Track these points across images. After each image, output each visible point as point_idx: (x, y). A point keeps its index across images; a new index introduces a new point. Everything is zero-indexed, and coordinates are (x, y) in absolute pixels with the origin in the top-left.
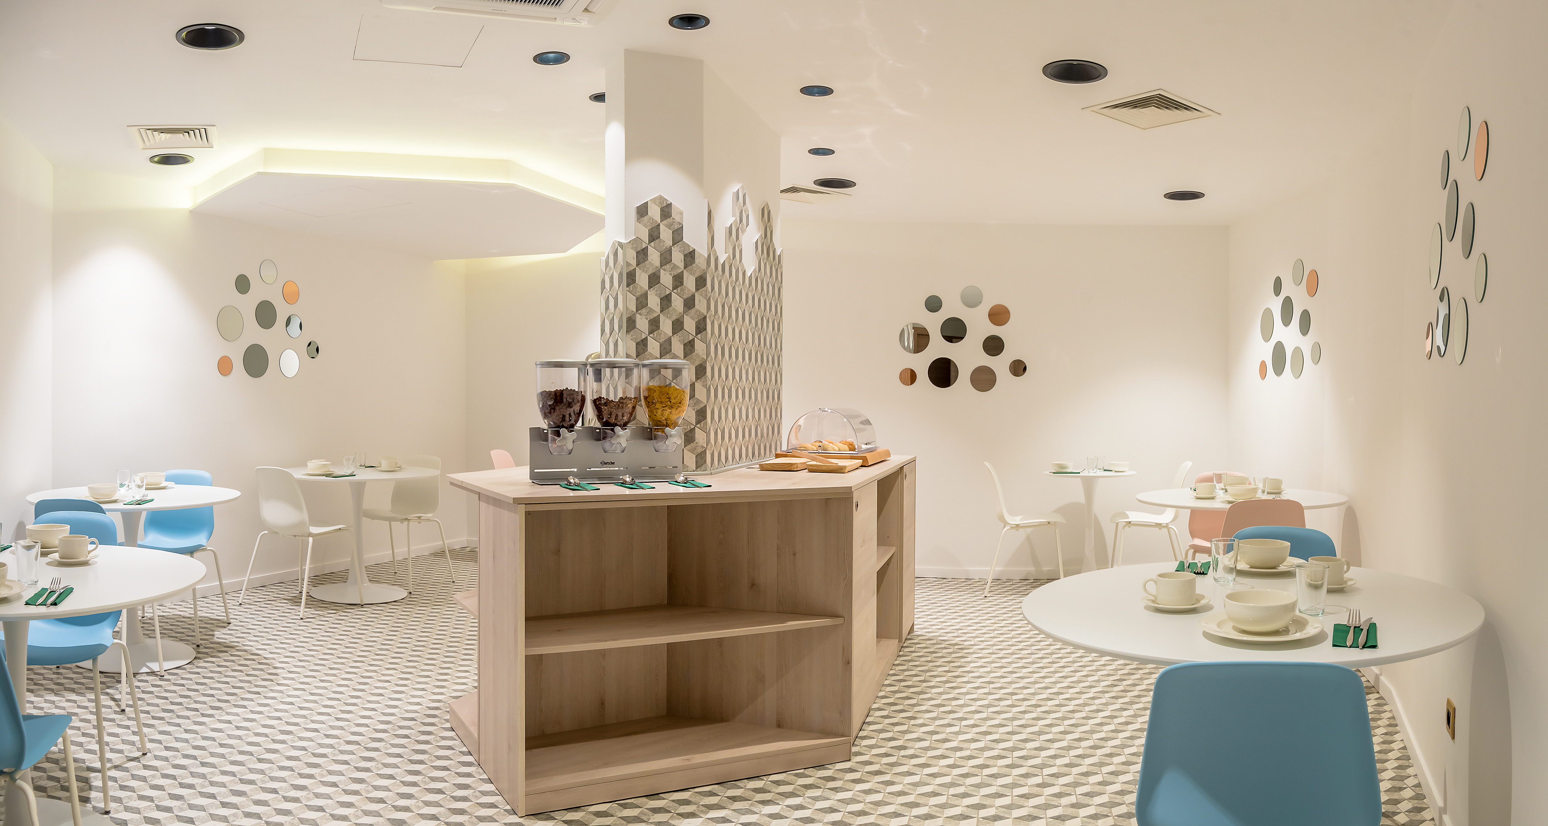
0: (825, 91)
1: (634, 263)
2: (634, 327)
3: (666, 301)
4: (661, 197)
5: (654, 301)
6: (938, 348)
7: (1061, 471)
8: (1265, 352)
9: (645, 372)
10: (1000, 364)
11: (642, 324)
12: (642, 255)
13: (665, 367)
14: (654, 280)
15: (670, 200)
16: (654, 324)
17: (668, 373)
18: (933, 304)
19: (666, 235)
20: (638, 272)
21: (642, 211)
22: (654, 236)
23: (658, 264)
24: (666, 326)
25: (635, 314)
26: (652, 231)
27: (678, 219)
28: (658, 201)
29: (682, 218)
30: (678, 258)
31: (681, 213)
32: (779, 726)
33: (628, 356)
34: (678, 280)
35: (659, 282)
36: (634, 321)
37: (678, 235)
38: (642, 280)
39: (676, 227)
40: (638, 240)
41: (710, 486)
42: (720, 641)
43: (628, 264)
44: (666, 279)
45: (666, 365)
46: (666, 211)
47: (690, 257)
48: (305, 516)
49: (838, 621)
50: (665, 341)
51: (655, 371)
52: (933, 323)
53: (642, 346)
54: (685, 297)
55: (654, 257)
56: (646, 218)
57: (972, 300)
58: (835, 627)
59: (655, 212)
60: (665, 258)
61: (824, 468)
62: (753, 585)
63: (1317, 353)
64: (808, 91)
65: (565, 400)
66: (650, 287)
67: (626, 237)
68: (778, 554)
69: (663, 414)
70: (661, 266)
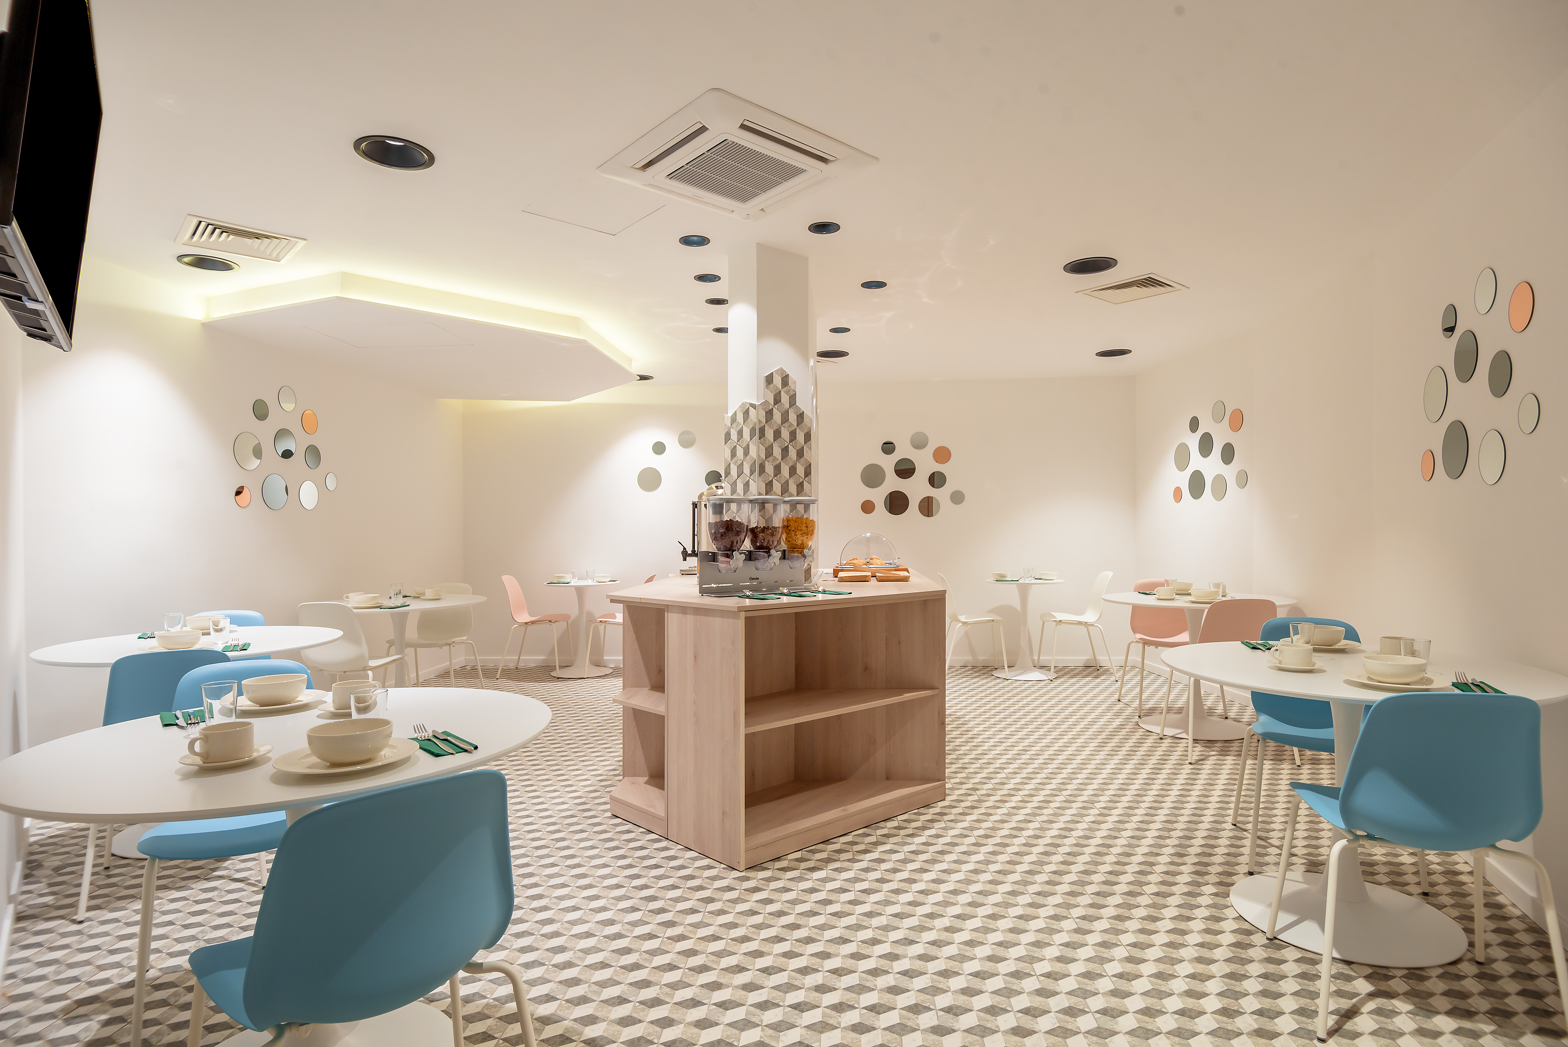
0: (880, 285)
1: (764, 421)
2: (764, 471)
3: (785, 451)
4: (781, 369)
5: (777, 452)
6: (892, 483)
7: (1001, 579)
8: (1183, 479)
9: (787, 507)
10: (941, 495)
11: (769, 469)
12: (769, 414)
13: (799, 502)
14: (777, 434)
15: (788, 372)
16: (778, 469)
17: (800, 507)
18: (888, 448)
19: (785, 399)
20: (767, 428)
21: (769, 379)
22: (777, 400)
23: (780, 422)
24: (785, 471)
25: (764, 461)
26: (776, 396)
27: (793, 387)
28: (779, 372)
29: (795, 386)
30: (793, 418)
31: (795, 383)
32: (888, 779)
33: (760, 494)
34: (793, 435)
35: (780, 437)
36: (764, 467)
37: (793, 399)
38: (769, 434)
39: (792, 393)
40: (766, 403)
41: (851, 593)
42: (839, 717)
43: (760, 422)
44: (785, 434)
45: (798, 501)
46: (785, 380)
47: (801, 417)
48: (364, 650)
49: (935, 692)
50: (784, 483)
51: (794, 505)
52: (888, 463)
53: (769, 486)
54: (798, 448)
55: (777, 416)
56: (772, 385)
57: (919, 443)
58: (931, 697)
59: (777, 381)
60: (785, 418)
61: (892, 578)
62: (866, 668)
63: (1243, 479)
64: (868, 285)
65: (734, 530)
66: (775, 440)
67: (758, 400)
68: (886, 643)
69: (799, 539)
70: (782, 424)
